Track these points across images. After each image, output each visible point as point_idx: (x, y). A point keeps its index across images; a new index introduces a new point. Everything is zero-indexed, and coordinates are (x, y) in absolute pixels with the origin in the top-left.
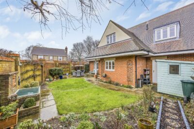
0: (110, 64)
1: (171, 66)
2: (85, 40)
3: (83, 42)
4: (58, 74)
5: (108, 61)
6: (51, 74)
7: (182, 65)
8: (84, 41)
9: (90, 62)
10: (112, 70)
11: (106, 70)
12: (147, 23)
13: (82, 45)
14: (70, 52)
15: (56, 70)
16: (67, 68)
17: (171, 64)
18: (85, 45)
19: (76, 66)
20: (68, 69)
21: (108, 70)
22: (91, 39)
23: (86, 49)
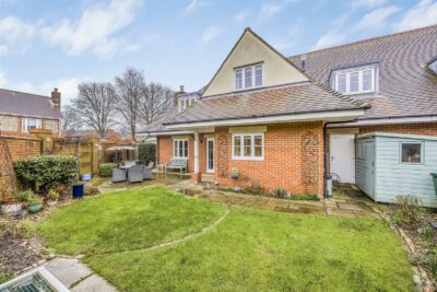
0: (248, 142)
1: (404, 146)
2: (122, 77)
3: (114, 83)
4: (64, 180)
5: (242, 136)
6: (23, 183)
7: (426, 143)
8: (119, 80)
9: (159, 138)
10: (253, 157)
11: (234, 158)
12: (303, 58)
13: (111, 90)
14: (67, 107)
15: (51, 164)
16: (85, 154)
17: (405, 141)
18: (118, 92)
19: (112, 149)
20: (87, 160)
21: (242, 157)
22: (141, 78)
23: (123, 104)
